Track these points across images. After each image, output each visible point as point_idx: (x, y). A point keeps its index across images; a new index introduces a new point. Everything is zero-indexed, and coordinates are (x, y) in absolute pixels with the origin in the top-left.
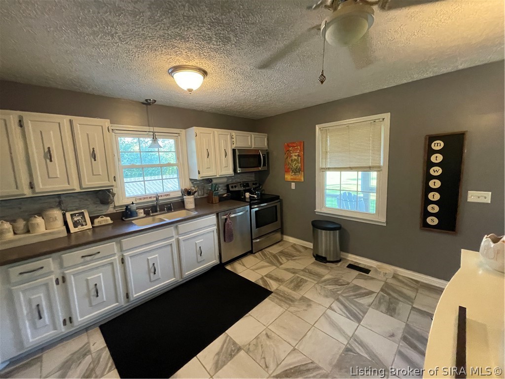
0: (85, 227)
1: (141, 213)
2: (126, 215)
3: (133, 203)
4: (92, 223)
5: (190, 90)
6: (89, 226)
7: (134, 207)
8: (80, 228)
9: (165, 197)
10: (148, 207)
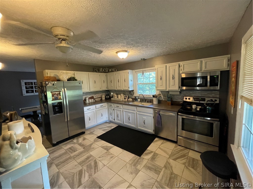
0: (126, 100)
1: (139, 100)
2: (135, 99)
3: (137, 96)
4: (128, 100)
5: (123, 58)
6: (127, 100)
7: (137, 98)
8: (125, 100)
9: (148, 97)
10: (141, 99)
